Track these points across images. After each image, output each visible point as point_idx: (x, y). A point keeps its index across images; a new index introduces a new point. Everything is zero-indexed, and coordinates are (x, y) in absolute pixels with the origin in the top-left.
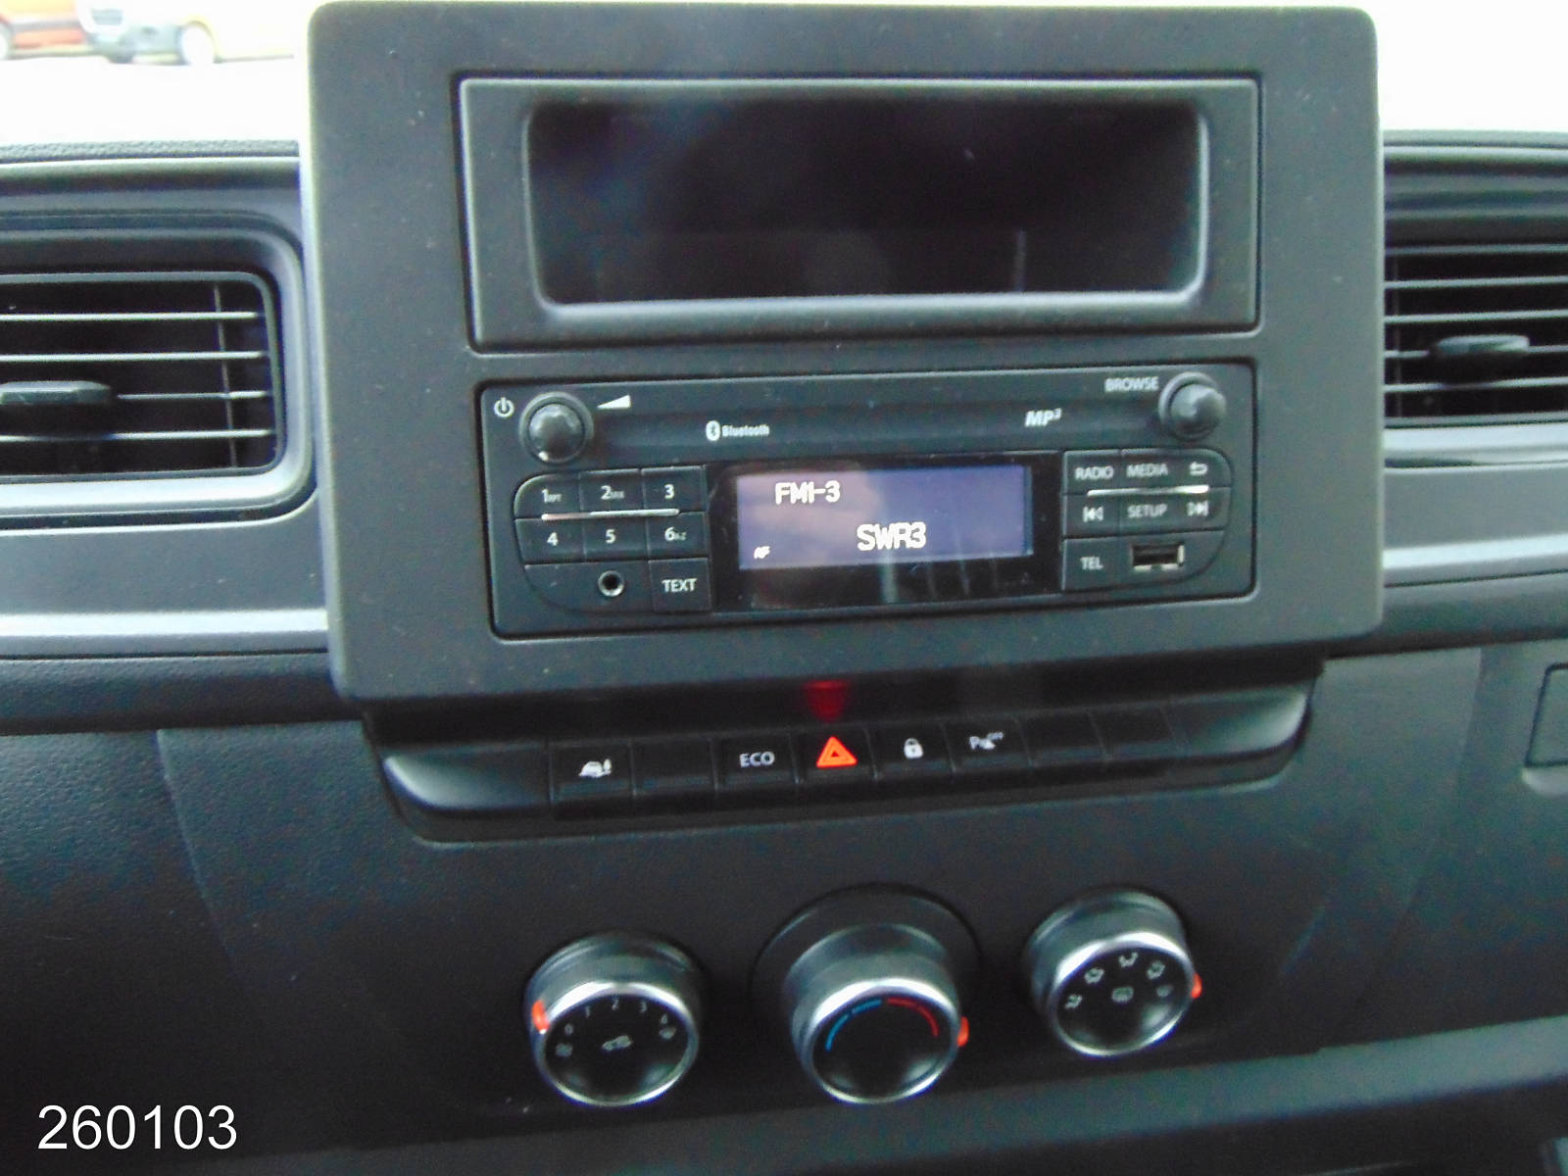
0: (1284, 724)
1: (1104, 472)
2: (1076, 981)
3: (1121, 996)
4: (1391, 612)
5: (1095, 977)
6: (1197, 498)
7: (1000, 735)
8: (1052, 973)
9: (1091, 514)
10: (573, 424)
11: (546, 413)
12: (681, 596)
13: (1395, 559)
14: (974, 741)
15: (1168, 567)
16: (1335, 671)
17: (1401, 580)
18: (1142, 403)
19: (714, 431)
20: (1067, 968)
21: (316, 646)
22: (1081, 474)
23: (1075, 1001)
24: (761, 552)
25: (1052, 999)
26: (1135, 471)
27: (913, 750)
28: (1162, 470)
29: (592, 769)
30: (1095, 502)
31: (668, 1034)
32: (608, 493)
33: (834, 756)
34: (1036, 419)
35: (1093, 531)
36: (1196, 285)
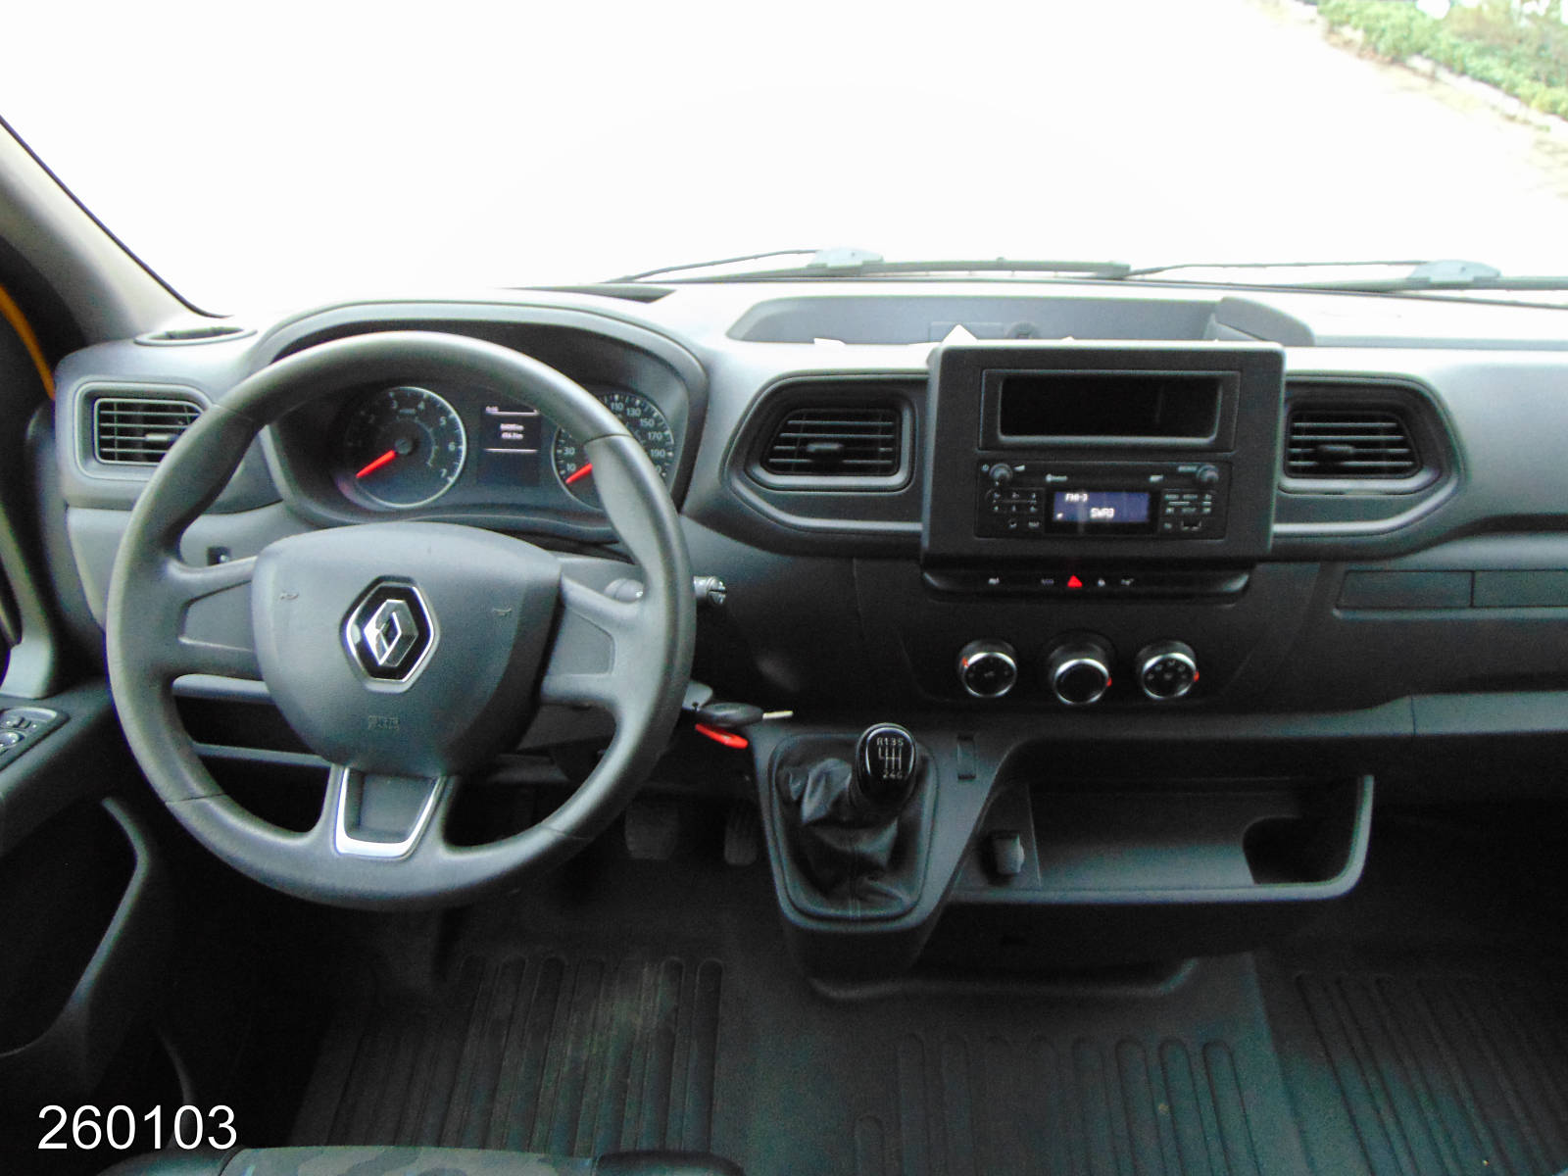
0: (1239, 584)
1: (1175, 497)
2: (1152, 670)
3: (1168, 677)
4: (1274, 546)
5: (1159, 668)
6: (1207, 507)
7: (1132, 580)
8: (1142, 667)
9: (1169, 510)
10: (1008, 476)
11: (1001, 471)
12: (1035, 529)
13: (1278, 528)
14: (1123, 581)
15: (1195, 528)
16: (1260, 567)
17: (1278, 536)
18: (1191, 475)
19: (1049, 478)
20: (1150, 664)
21: (916, 535)
22: (1168, 497)
23: (1151, 677)
24: (1060, 516)
25: (1142, 676)
26: (1185, 497)
27: (1101, 583)
28: (1196, 497)
29: (993, 581)
30: (1171, 507)
31: (1006, 673)
32: (1014, 495)
33: (1074, 582)
34: (1154, 479)
35: (1169, 515)
36: (1213, 437)
